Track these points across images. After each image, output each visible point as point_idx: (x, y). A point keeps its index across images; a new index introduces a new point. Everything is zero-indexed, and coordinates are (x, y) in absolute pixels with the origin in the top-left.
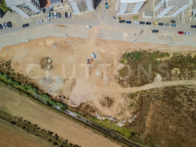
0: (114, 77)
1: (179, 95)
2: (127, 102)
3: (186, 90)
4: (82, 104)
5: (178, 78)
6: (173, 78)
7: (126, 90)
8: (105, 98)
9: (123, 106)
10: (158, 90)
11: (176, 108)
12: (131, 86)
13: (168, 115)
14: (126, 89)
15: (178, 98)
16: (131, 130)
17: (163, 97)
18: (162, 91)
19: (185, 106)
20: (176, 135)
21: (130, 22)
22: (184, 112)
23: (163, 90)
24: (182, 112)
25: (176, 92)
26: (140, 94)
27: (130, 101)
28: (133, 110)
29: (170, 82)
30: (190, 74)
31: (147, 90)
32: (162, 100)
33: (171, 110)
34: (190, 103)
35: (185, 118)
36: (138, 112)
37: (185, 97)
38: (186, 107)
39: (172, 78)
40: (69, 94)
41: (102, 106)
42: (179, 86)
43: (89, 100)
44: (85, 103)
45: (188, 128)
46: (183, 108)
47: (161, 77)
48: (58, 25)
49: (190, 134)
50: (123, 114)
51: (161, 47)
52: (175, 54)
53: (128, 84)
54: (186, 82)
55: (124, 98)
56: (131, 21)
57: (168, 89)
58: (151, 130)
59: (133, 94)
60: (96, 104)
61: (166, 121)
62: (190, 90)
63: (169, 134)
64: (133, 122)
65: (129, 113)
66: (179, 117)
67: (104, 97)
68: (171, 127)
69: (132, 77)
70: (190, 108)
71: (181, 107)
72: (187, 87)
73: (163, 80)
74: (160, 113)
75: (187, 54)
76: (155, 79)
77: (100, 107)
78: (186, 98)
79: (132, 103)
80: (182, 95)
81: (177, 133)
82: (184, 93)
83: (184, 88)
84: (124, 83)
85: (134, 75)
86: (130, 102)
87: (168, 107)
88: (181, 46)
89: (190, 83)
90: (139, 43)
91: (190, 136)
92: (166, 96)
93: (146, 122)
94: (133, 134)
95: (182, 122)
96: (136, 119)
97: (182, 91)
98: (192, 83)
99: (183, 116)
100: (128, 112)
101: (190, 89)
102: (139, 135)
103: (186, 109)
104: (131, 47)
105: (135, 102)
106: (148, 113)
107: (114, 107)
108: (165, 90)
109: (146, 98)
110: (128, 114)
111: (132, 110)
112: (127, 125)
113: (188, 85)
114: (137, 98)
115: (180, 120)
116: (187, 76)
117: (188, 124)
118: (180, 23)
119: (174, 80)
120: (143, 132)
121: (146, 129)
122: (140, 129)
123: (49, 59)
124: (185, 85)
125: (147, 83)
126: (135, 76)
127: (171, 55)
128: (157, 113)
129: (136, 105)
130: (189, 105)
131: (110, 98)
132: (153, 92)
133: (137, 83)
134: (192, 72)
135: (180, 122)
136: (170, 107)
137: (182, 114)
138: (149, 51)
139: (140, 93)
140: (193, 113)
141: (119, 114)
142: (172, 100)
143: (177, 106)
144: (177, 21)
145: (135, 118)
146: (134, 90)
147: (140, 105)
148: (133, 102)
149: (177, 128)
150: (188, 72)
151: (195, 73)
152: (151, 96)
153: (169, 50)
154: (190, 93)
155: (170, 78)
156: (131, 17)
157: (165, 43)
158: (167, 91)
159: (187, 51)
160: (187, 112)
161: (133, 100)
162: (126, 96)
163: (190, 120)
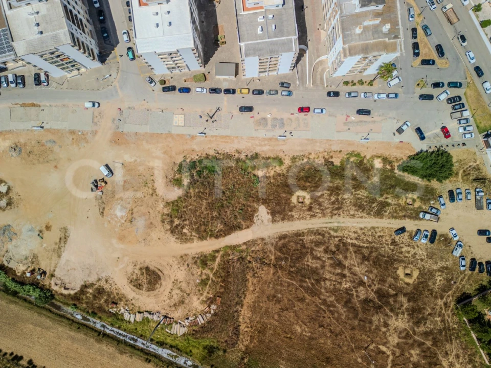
0: (159, 218)
1: (311, 253)
2: (193, 275)
3: (327, 240)
4: (85, 286)
5: (308, 213)
6: (295, 214)
7: (189, 248)
8: (141, 269)
9: (184, 285)
10: (265, 243)
11: (308, 283)
12: (199, 237)
13: (289, 300)
14: (189, 245)
15: (310, 260)
16: (207, 342)
17: (276, 258)
18: (272, 244)
19: (327, 277)
20: (312, 349)
21: (187, 90)
22: (327, 292)
23: (275, 243)
24: (321, 293)
25: (305, 247)
26: (223, 256)
27: (199, 273)
28: (208, 293)
29: (290, 223)
30: (333, 203)
31: (239, 246)
32: (274, 266)
33: (297, 289)
34: (339, 271)
35: (329, 306)
36: (218, 298)
37: (327, 256)
38: (330, 280)
39: (293, 213)
40: (53, 265)
41: (134, 288)
42: (310, 232)
43: (103, 275)
44: (92, 285)
45: (338, 330)
46: (322, 283)
47: (268, 213)
48: (21, 103)
49: (343, 345)
50: (185, 305)
51: (261, 145)
52: (296, 158)
53: (194, 234)
54: (327, 221)
55: (186, 267)
56: (189, 86)
57: (286, 240)
58: (252, 338)
59: (205, 256)
60: (119, 286)
61: (287, 316)
62: (337, 239)
63: (296, 347)
64: (209, 322)
65: (199, 301)
66: (316, 305)
67: (138, 267)
68: (299, 329)
69: (202, 216)
70: (340, 283)
71: (318, 281)
72: (329, 234)
73: (274, 221)
74: (272, 298)
75: (324, 158)
76: (255, 219)
77: (129, 292)
78: (328, 258)
79: (204, 277)
80: (319, 251)
81: (313, 342)
82: (323, 247)
83: (323, 235)
84: (185, 231)
85: (205, 212)
86: (201, 275)
87: (288, 283)
88: (308, 140)
89: (336, 224)
90: (212, 136)
91: (345, 348)
92: (282, 256)
93: (241, 320)
94: (211, 350)
95: (324, 317)
96: (215, 314)
97: (318, 244)
98: (339, 225)
99: (324, 302)
100: (195, 298)
101: (337, 237)
102: (225, 351)
103: (330, 285)
104: (195, 147)
105: (211, 276)
106: (244, 298)
107: (162, 289)
108: (280, 244)
109: (235, 264)
110: (196, 304)
111: (205, 294)
112: (194, 330)
113: (330, 229)
114: (216, 266)
115: (318, 312)
116: (328, 208)
117: (337, 321)
118: (301, 88)
119: (298, 218)
120: (234, 345)
121: (241, 336)
122: (226, 338)
123: (4, 184)
124: (325, 229)
125: (239, 227)
126: (208, 214)
127: (287, 162)
128: (265, 299)
129: (213, 281)
130: (338, 274)
131: (152, 268)
132: (253, 249)
133: (215, 230)
134: (338, 199)
135: (320, 317)
136: (294, 283)
137: (322, 297)
138: (237, 155)
139: (221, 253)
140: (347, 293)
141: (175, 305)
142: (297, 265)
143: (309, 278)
144: (295, 83)
145: (212, 312)
146: (208, 246)
147: (223, 281)
148: (206, 274)
149: (312, 330)
150: (330, 199)
151: (344, 199)
152: (249, 258)
153: (281, 150)
154: (337, 246)
155: (290, 213)
156: (188, 77)
157: (270, 135)
158: (284, 246)
159: (321, 150)
160: (334, 292)
161: (207, 271)
162: (190, 261)
163: (342, 311)
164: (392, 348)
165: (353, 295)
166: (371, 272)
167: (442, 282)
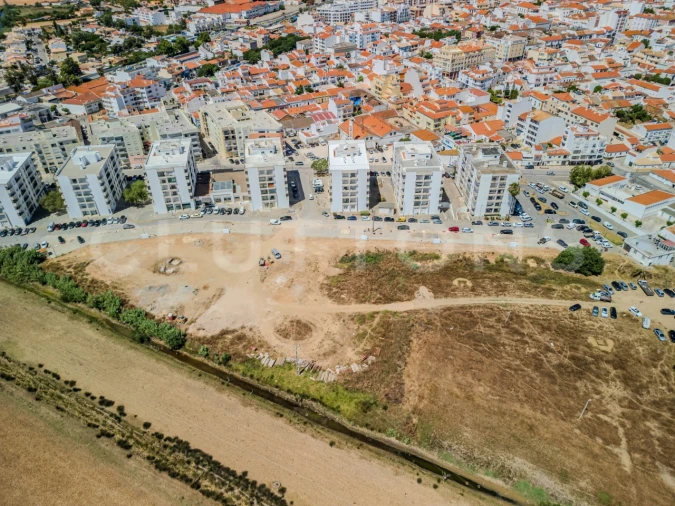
0: (318, 286)
1: (482, 322)
2: (348, 329)
3: (497, 313)
4: (224, 333)
5: (471, 293)
6: (458, 293)
7: (346, 309)
8: (292, 322)
9: (337, 337)
10: (428, 313)
11: (484, 347)
12: (358, 302)
14: (346, 306)
15: (482, 328)
17: (442, 325)
18: (437, 314)
19: (506, 343)
21: (354, 219)
22: (509, 356)
23: (439, 313)
24: (502, 357)
25: (474, 317)
26: (382, 318)
27: (356, 328)
28: (365, 345)
30: (496, 287)
31: (401, 313)
32: (442, 331)
33: (471, 352)
34: (519, 338)
35: (515, 370)
36: (377, 349)
37: (501, 325)
38: (510, 346)
39: (456, 293)
40: (197, 314)
41: (281, 337)
42: (477, 306)
43: (248, 325)
44: (234, 331)
45: (535, 395)
46: (501, 348)
47: (429, 292)
51: (418, 246)
52: (452, 256)
53: (352, 299)
54: (493, 299)
55: (342, 322)
57: (452, 311)
58: (421, 398)
59: (364, 315)
60: (263, 334)
62: (508, 313)
64: (365, 372)
65: (354, 352)
66: (500, 368)
67: (289, 320)
69: (361, 287)
70: (523, 349)
71: (495, 346)
72: (498, 308)
73: (436, 297)
74: (443, 359)
75: (479, 257)
76: (416, 295)
77: (274, 340)
78: (503, 327)
79: (361, 331)
80: (492, 321)
82: (494, 318)
83: (492, 309)
84: (343, 296)
85: (364, 285)
86: (357, 330)
87: (460, 346)
88: (461, 244)
89: (504, 302)
91: (551, 415)
92: (449, 323)
93: (404, 378)
94: (366, 407)
95: (513, 380)
96: (374, 364)
97: (488, 315)
98: (507, 302)
99: (509, 366)
100: (349, 349)
101: (508, 311)
102: (385, 408)
103: (512, 350)
104: (359, 246)
105: (369, 331)
106: (408, 356)
107: (311, 339)
108: (445, 314)
110: (351, 354)
111: (362, 346)
112: (346, 379)
113: (498, 305)
114: (374, 323)
115: (502, 374)
116: (492, 290)
117: (531, 386)
118: (449, 220)
119: (462, 296)
120: (397, 403)
121: (407, 395)
124: (492, 305)
125: (399, 300)
126: (367, 286)
127: (445, 258)
128: (434, 358)
129: (371, 336)
130: (517, 341)
131: (304, 321)
132: (416, 316)
133: (374, 298)
134: (500, 285)
135: (507, 379)
136: (467, 346)
137: (504, 360)
138: (396, 252)
139: (381, 315)
140: (534, 358)
141: (324, 354)
142: (469, 331)
143: (484, 343)
144: (443, 218)
145: (370, 362)
146: (367, 308)
147: (383, 336)
148: (363, 330)
149: (500, 394)
150: (492, 285)
151: (507, 285)
152: (411, 322)
153: (437, 250)
154: (510, 318)
155: (453, 293)
156: (357, 213)
158: (450, 315)
159: (475, 252)
160: (517, 356)
161: (364, 327)
162: (346, 318)
163: (533, 375)
164: (617, 418)
165: (542, 360)
167: (646, 352)
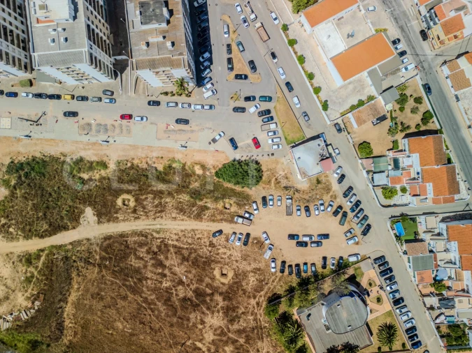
1: (135, 254)
2: (18, 272)
3: (149, 242)
5: (132, 215)
6: (120, 216)
7: (14, 247)
9: (9, 282)
10: (91, 244)
11: (131, 282)
12: (25, 237)
13: (112, 298)
14: (14, 243)
15: (133, 260)
16: (31, 337)
17: (100, 258)
18: (98, 245)
19: (149, 276)
20: (133, 345)
21: (15, 95)
22: (148, 291)
23: (100, 243)
24: (143, 292)
25: (128, 247)
26: (47, 255)
27: (24, 271)
28: (32, 290)
29: (115, 224)
30: (157, 206)
31: (65, 245)
32: (99, 266)
33: (120, 287)
34: (160, 271)
35: (150, 304)
36: (41, 295)
37: (150, 256)
38: (151, 279)
39: (118, 215)
42: (135, 233)
45: (157, 326)
46: (144, 282)
47: (94, 215)
49: (162, 340)
50: (9, 301)
51: (85, 149)
52: (119, 163)
53: (20, 233)
54: (147, 223)
55: (11, 264)
56: (17, 91)
57: (112, 240)
58: (76, 333)
59: (30, 255)
61: (110, 314)
62: (159, 241)
63: (117, 342)
64: (32, 318)
65: (23, 297)
66: (138, 304)
68: (120, 325)
69: (28, 216)
70: (161, 283)
71: (140, 280)
72: (152, 235)
73: (99, 222)
74: (98, 296)
75: (147, 163)
76: (81, 220)
78: (150, 259)
79: (29, 275)
80: (142, 252)
81: (134, 338)
82: (146, 248)
83: (146, 237)
84: (11, 230)
85: (31, 213)
86: (26, 273)
87: (112, 281)
88: (130, 145)
89: (158, 226)
90: (38, 139)
91: (163, 344)
92: (107, 256)
93: (65, 316)
94: (35, 344)
95: (145, 315)
96: (39, 311)
97: (141, 245)
98: (162, 227)
99: (145, 300)
100: (20, 294)
101: (159, 238)
102: (48, 346)
103: (152, 284)
104: (22, 150)
105: (36, 273)
106: (69, 296)
108: (105, 244)
109: (59, 263)
110: (21, 300)
111: (30, 291)
112: (18, 325)
113: (153, 230)
114: (40, 264)
115: (139, 309)
116: (151, 211)
117: (157, 318)
118: (124, 96)
119: (123, 220)
120: (57, 339)
121: (65, 331)
122: (49, 333)
124: (148, 231)
125: (66, 228)
126: (34, 214)
127: (112, 166)
128: (89, 296)
129: (38, 279)
130: (159, 274)
132: (79, 249)
133: (40, 230)
134: (161, 203)
135: (141, 314)
136: (118, 282)
137: (143, 295)
138: (62, 158)
139: (46, 252)
140: (167, 292)
142: (121, 265)
143: (132, 277)
144: (118, 91)
145: (36, 308)
146: (34, 245)
147: (47, 279)
148: (30, 272)
149: (133, 327)
150: (154, 203)
151: (167, 203)
152: (74, 257)
153: (105, 154)
154: (159, 247)
155: (115, 215)
156: (16, 82)
157: (93, 140)
158: (110, 246)
159: (144, 156)
160: (154, 290)
161: (31, 269)
162: (15, 259)
163: (162, 309)
164: (207, 344)
165: (172, 293)
166: (190, 272)
167: (255, 283)
